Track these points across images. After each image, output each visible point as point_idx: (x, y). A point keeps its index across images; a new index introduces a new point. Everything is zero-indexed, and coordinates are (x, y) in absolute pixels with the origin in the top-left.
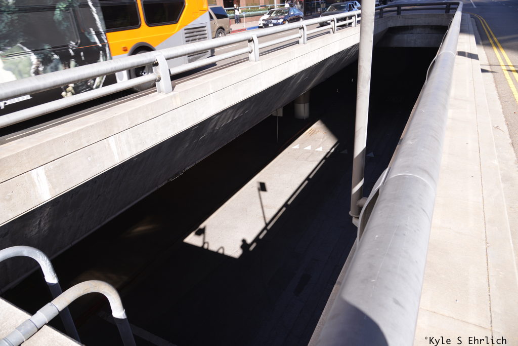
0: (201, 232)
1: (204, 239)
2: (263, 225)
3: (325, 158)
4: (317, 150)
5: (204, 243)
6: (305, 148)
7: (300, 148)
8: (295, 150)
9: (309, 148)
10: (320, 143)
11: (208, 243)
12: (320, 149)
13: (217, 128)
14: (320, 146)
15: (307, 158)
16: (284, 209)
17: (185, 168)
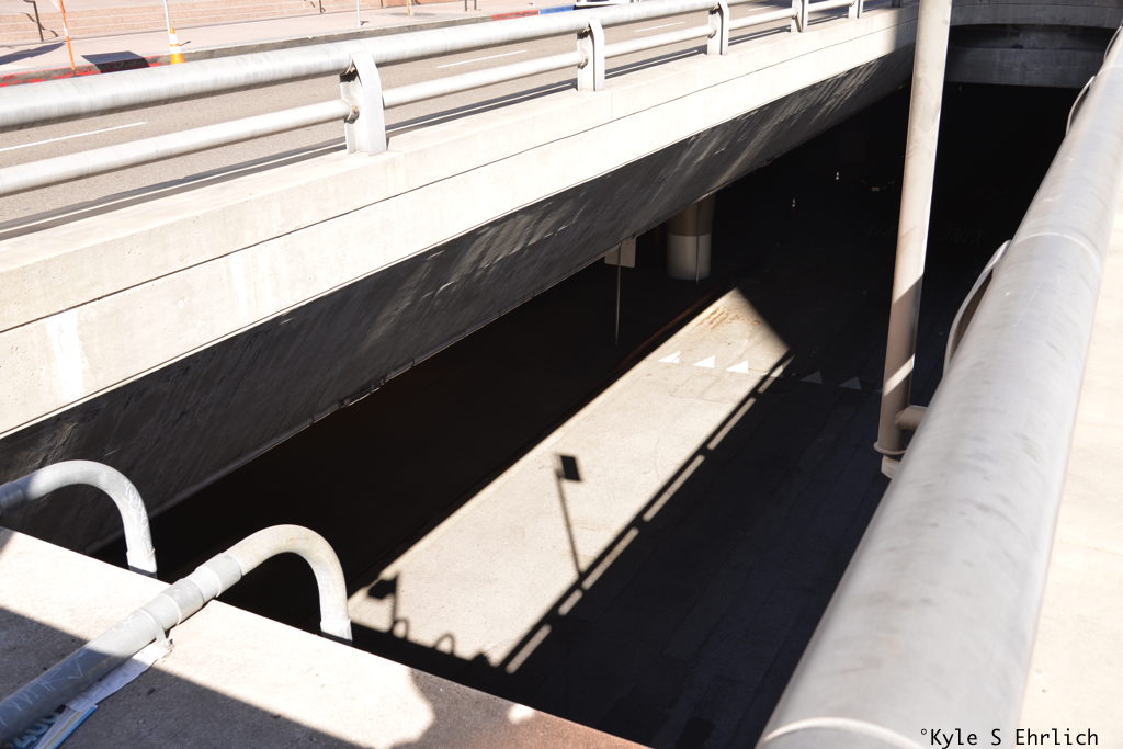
0: (386, 590)
1: (394, 609)
2: (570, 577)
3: (754, 393)
4: (731, 369)
6: (698, 364)
7: (682, 363)
8: (668, 366)
9: (708, 363)
10: (740, 352)
12: (743, 368)
13: (484, 264)
14: (741, 358)
15: (703, 392)
16: (633, 533)
17: (386, 375)
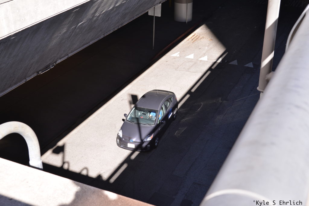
0: (60, 150)
1: (63, 158)
3: (210, 69)
4: (200, 59)
5: (64, 163)
7: (180, 57)
9: (191, 56)
11: (68, 163)
12: (205, 58)
13: (97, 14)
15: (189, 69)
17: (57, 61)
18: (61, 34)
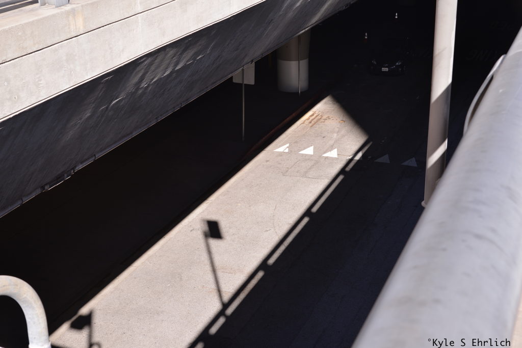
0: (84, 323)
1: (90, 336)
4: (326, 155)
5: (91, 345)
6: (301, 152)
7: (290, 152)
9: (309, 151)
11: (99, 345)
12: (333, 154)
15: (306, 172)
17: (75, 167)
18: (83, 119)
